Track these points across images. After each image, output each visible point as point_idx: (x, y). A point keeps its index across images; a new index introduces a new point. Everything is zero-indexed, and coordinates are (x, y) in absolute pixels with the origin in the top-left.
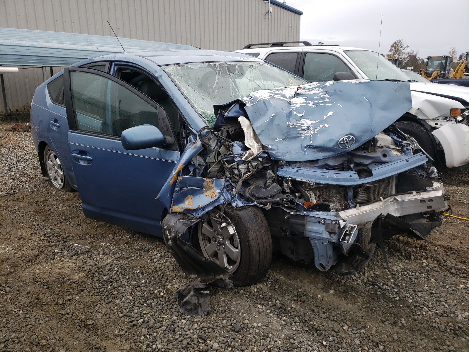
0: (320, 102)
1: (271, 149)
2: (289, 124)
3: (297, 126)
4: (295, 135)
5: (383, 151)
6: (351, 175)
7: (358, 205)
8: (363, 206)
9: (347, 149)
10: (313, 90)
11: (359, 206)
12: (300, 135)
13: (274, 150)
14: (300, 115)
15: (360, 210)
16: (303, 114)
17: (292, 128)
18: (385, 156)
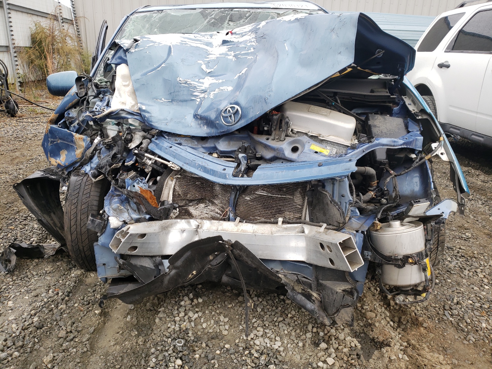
0: (242, 52)
1: (144, 111)
2: (180, 80)
3: (191, 84)
4: (186, 98)
5: (293, 142)
6: (225, 167)
7: (238, 219)
8: (246, 222)
9: (231, 127)
10: (245, 35)
11: (240, 222)
12: (193, 98)
13: (148, 112)
14: (207, 70)
15: (238, 227)
16: (212, 70)
17: (184, 87)
18: (295, 150)
